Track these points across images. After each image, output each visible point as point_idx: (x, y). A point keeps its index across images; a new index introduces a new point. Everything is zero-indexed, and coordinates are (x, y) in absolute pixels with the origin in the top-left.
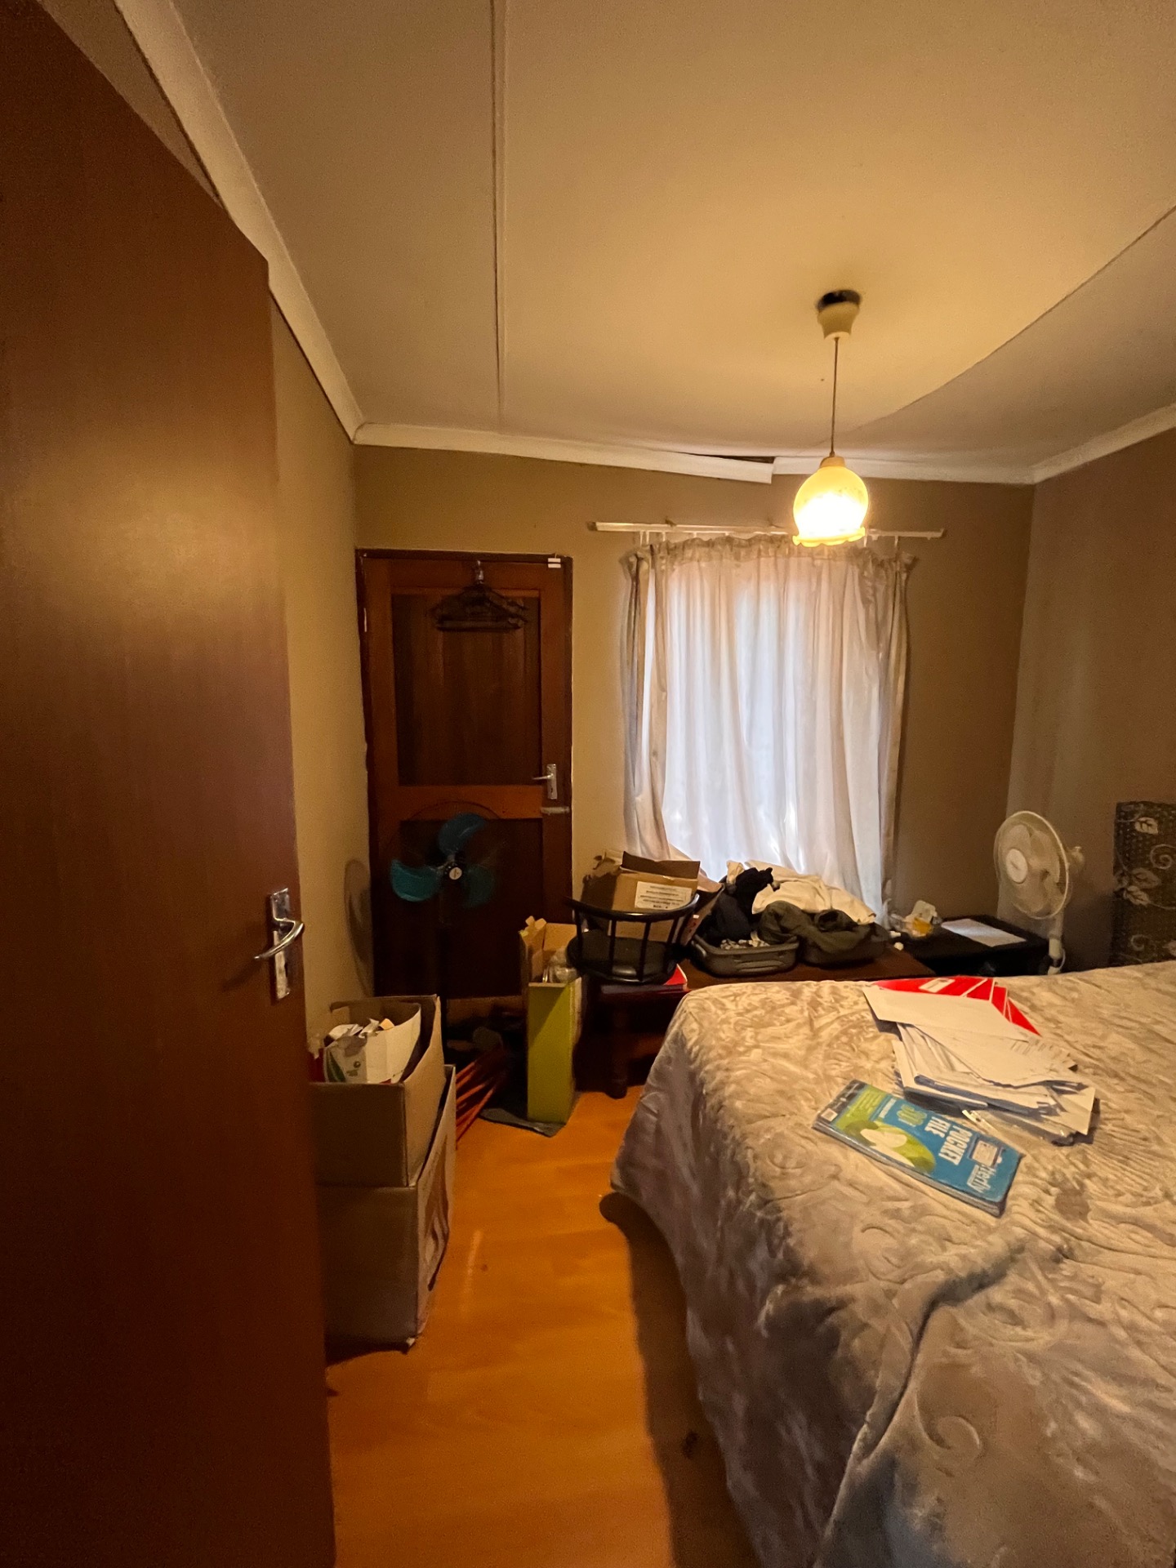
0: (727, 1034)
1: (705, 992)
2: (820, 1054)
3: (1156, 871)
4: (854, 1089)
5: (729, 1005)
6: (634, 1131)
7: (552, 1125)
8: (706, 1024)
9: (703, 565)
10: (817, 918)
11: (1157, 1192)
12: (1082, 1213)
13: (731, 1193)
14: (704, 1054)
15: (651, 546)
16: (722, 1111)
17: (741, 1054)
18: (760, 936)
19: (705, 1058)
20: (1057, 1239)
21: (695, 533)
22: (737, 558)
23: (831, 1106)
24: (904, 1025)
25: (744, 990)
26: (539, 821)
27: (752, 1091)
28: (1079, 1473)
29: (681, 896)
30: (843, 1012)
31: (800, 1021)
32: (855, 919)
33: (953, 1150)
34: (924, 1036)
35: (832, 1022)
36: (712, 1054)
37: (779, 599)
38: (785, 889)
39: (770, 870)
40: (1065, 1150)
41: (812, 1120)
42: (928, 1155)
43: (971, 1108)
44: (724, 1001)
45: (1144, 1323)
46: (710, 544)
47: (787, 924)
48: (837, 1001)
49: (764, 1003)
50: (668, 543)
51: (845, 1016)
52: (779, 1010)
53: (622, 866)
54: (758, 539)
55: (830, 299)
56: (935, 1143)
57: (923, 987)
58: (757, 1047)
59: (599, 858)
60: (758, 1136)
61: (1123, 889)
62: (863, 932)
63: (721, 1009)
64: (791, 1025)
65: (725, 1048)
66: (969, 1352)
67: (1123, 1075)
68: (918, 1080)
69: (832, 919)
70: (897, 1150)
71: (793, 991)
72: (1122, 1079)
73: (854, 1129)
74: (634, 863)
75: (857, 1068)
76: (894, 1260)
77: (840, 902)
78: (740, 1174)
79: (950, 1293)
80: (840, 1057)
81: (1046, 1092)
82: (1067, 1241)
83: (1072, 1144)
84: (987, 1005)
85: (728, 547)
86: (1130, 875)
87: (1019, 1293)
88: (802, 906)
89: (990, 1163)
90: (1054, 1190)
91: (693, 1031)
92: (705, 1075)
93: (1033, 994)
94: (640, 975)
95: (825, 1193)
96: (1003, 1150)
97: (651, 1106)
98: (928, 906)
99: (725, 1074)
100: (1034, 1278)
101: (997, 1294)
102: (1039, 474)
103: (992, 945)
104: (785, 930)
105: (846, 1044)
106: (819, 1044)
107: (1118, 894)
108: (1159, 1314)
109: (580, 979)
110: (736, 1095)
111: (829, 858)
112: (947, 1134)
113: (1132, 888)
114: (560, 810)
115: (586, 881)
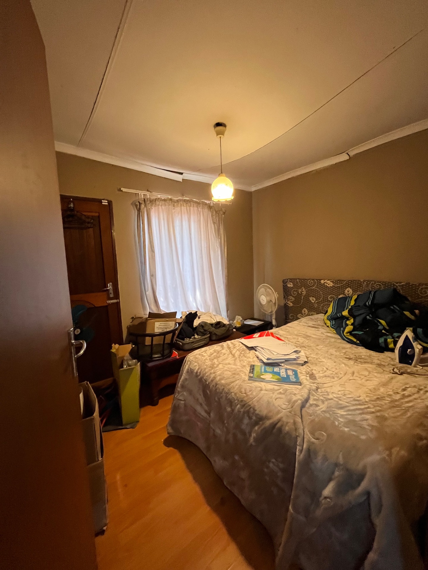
0: (208, 363)
1: (194, 353)
2: (238, 360)
3: (293, 296)
4: (252, 368)
5: (205, 355)
6: (175, 409)
7: (133, 424)
8: (200, 362)
9: (163, 207)
10: (214, 325)
11: (325, 369)
12: (315, 379)
13: (229, 409)
14: (204, 371)
15: (144, 199)
16: (217, 386)
17: (217, 367)
18: (198, 335)
19: (204, 372)
20: (315, 385)
21: (159, 196)
22: (174, 206)
23: (250, 373)
24: (255, 347)
25: (206, 349)
26: (107, 306)
27: (225, 376)
28: (346, 429)
29: (171, 325)
30: (238, 348)
31: (228, 353)
32: (225, 323)
33: (283, 374)
34: (263, 348)
35: (236, 352)
36: (207, 370)
37: (189, 219)
38: (202, 318)
39: (197, 312)
40: (304, 366)
41: (247, 378)
42: (279, 377)
43: (282, 363)
44: (202, 354)
45: (338, 396)
46: (165, 200)
47: (206, 328)
48: (234, 345)
49: (215, 351)
50: (150, 198)
51: (239, 349)
52: (220, 352)
53: (148, 317)
54: (180, 200)
55: (218, 125)
56: (278, 374)
57: (254, 336)
58: (220, 364)
59: (133, 318)
60: (234, 388)
61: (286, 303)
62: (228, 326)
63: (203, 356)
64: (226, 355)
65: (210, 367)
66: (313, 416)
67: (305, 346)
68: (268, 359)
69: (219, 324)
70: (271, 378)
71: (221, 346)
72: (306, 347)
73: (259, 377)
74: (153, 316)
75: (249, 362)
76: (287, 404)
77: (218, 319)
78: (231, 402)
79: (303, 406)
80: (244, 360)
81: (296, 354)
82: (317, 385)
83: (305, 365)
84: (271, 337)
85: (171, 202)
86: (288, 299)
87: (315, 400)
88: (209, 322)
89: (292, 374)
90: (308, 375)
91: (196, 366)
92: (207, 377)
93: (279, 332)
94: (163, 355)
95: (260, 395)
96: (293, 370)
97: (181, 398)
98: (239, 317)
99: (214, 374)
100: (315, 396)
101: (311, 402)
102: (253, 189)
103: (257, 325)
104: (205, 331)
105: (243, 356)
106: (236, 358)
107: (285, 304)
108: (339, 393)
109: (139, 363)
110: (221, 379)
111: (211, 306)
112: (280, 371)
113: (288, 302)
114: (115, 301)
115: (129, 328)
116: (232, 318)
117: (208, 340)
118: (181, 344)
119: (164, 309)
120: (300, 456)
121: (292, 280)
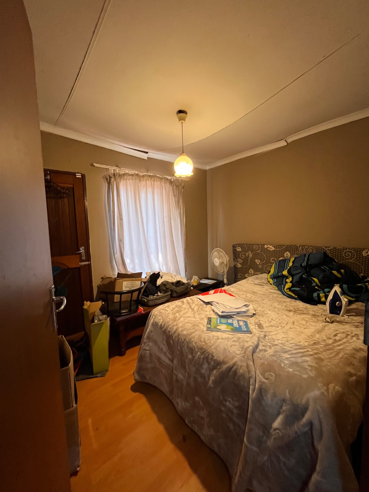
0: (171, 316)
1: (158, 308)
2: (197, 314)
3: (241, 259)
4: (210, 320)
5: (167, 309)
6: (141, 359)
7: (103, 373)
8: (164, 316)
9: (130, 181)
10: (174, 284)
11: (270, 320)
12: (263, 328)
13: (190, 356)
14: (167, 324)
15: (114, 174)
16: (180, 336)
17: (179, 320)
18: (160, 292)
19: (168, 325)
20: (263, 333)
21: (127, 171)
22: (140, 180)
23: (208, 324)
24: (211, 302)
25: (169, 305)
26: (79, 267)
27: (187, 328)
28: (291, 370)
29: (137, 284)
30: (196, 303)
31: (188, 308)
32: (184, 282)
33: (236, 325)
34: (218, 303)
35: (195, 306)
36: (170, 323)
37: (153, 192)
38: (164, 277)
39: (159, 272)
40: (253, 318)
41: (205, 329)
42: (232, 327)
43: (234, 315)
44: (166, 309)
45: (283, 342)
46: (132, 175)
47: (167, 287)
48: (193, 301)
49: (176, 306)
50: (119, 173)
51: (197, 304)
52: (181, 307)
53: (117, 277)
54: (146, 175)
55: (180, 112)
56: (232, 324)
57: (209, 293)
58: (182, 317)
59: (102, 278)
60: (194, 338)
61: (236, 264)
62: (187, 285)
63: (166, 311)
64: (186, 309)
65: (173, 320)
66: (263, 360)
67: (253, 301)
68: (222, 312)
69: (179, 283)
70: (226, 328)
71: (182, 302)
72: (253, 302)
73: (215, 327)
75: (207, 315)
76: (241, 350)
77: (178, 278)
78: (192, 350)
79: (254, 352)
80: (202, 313)
81: (246, 307)
82: (264, 333)
83: (253, 316)
84: (224, 294)
85: (137, 177)
86: (237, 261)
87: (263, 346)
88: (170, 281)
89: (243, 325)
90: (256, 325)
91: (160, 319)
92: (170, 329)
93: (230, 290)
94: (130, 311)
95: (217, 344)
96: (244, 321)
97: (147, 348)
98: (196, 277)
99: (176, 326)
100: (264, 343)
101: (260, 347)
104: (167, 289)
105: (201, 310)
106: (195, 312)
107: (235, 266)
108: (283, 339)
109: (109, 318)
110: (182, 331)
111: (172, 268)
112: (233, 322)
113: (237, 264)
114: (87, 263)
115: (99, 287)
116: (189, 278)
117: (169, 297)
118: (146, 300)
119: (131, 270)
120: (253, 395)
121: (239, 245)
